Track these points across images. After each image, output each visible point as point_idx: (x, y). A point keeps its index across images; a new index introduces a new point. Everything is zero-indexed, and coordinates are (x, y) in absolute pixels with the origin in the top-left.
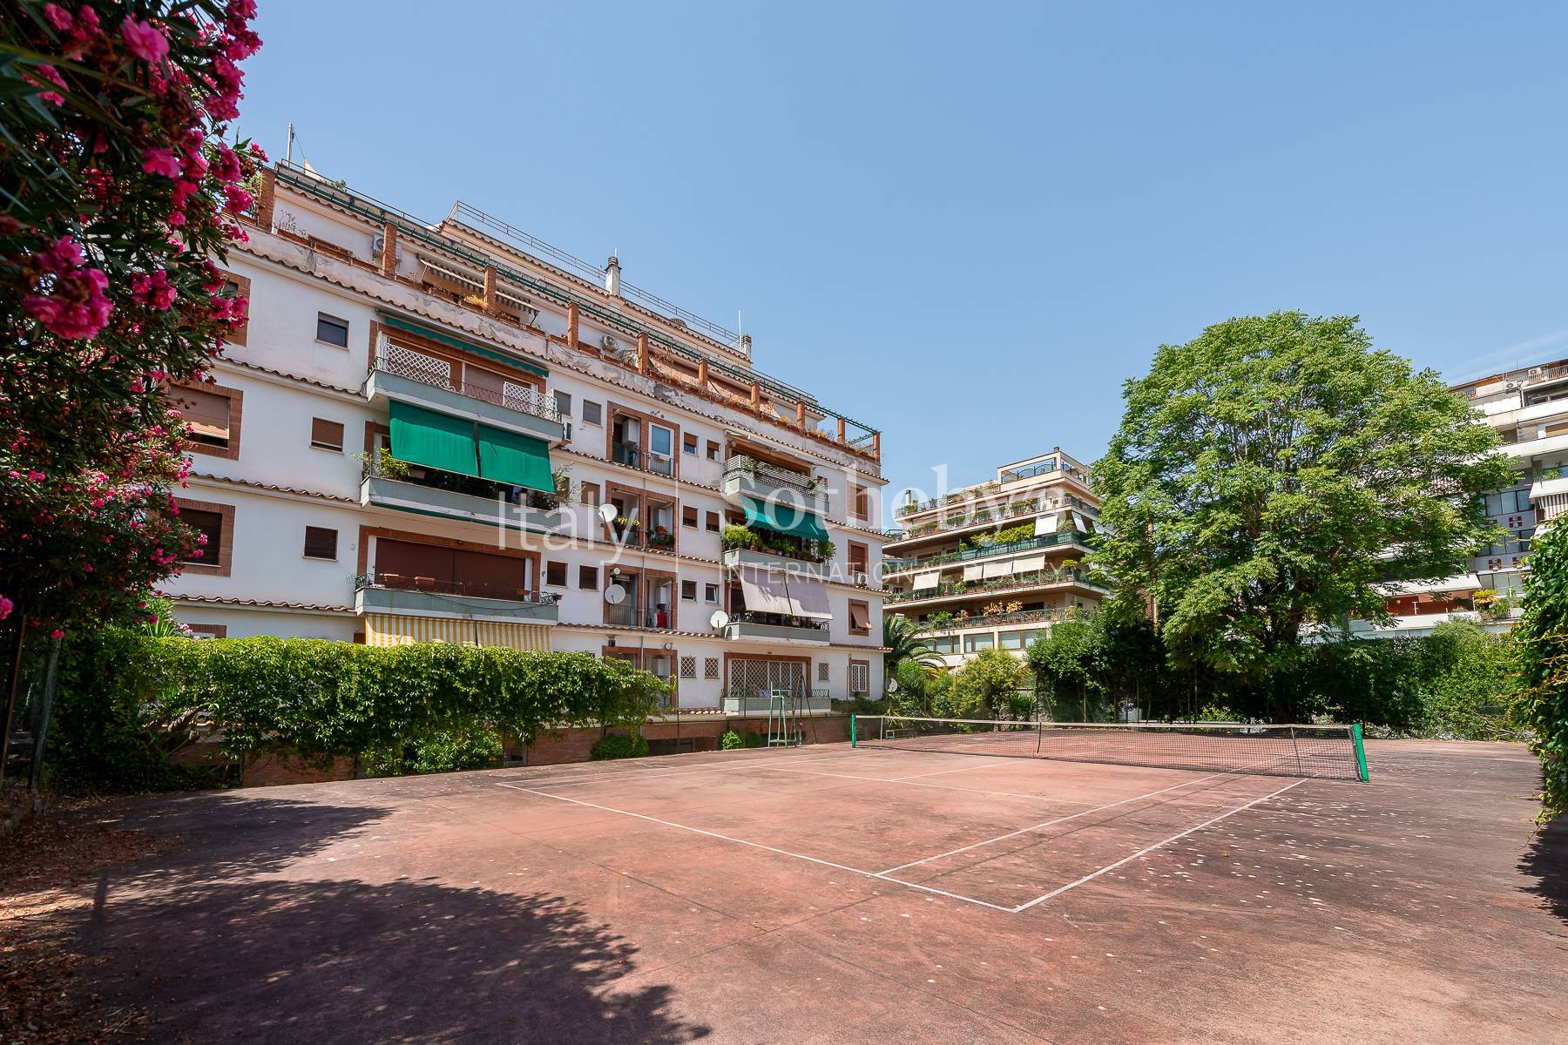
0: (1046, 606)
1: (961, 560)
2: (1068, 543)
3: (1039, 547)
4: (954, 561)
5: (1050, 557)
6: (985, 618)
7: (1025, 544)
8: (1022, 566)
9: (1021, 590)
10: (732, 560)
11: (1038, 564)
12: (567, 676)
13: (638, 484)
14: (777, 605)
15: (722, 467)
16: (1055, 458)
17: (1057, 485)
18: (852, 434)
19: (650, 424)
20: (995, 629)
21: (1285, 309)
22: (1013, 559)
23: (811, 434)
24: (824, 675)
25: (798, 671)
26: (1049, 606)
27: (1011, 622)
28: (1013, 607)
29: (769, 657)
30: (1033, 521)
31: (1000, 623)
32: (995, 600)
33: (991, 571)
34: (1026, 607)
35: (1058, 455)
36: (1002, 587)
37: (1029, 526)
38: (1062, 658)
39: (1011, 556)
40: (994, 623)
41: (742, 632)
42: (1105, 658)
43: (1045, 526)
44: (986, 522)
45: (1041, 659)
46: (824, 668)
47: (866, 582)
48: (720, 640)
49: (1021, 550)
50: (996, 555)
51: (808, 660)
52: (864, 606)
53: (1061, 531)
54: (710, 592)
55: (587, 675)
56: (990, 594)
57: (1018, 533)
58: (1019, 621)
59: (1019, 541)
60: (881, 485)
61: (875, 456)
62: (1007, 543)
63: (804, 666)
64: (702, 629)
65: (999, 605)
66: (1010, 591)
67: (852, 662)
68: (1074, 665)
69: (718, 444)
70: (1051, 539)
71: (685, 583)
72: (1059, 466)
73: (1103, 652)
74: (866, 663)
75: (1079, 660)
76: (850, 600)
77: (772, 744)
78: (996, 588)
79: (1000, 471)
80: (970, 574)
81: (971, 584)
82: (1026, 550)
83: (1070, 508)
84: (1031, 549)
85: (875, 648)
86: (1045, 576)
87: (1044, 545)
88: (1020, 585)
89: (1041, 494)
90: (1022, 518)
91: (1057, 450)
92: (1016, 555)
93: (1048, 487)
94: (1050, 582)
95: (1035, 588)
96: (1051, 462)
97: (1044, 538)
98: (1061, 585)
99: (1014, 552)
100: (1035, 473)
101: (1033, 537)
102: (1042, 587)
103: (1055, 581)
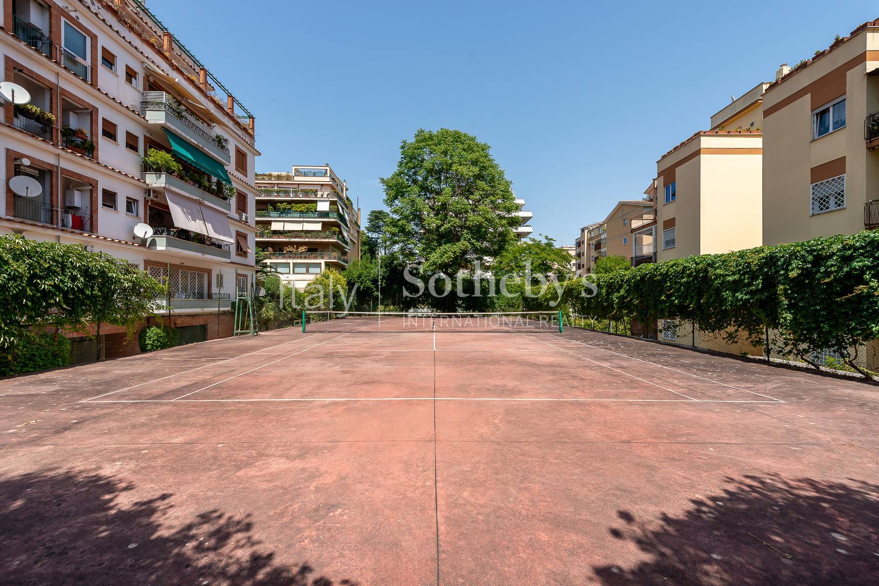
0: (319, 250)
1: (270, 217)
2: (335, 218)
3: (319, 217)
4: (264, 216)
5: (325, 224)
6: (284, 254)
7: (311, 215)
8: (308, 227)
9: (307, 240)
10: (155, 181)
11: (318, 227)
12: (63, 270)
13: (52, 78)
14: (196, 226)
15: (140, 96)
16: (326, 170)
17: (327, 185)
18: (238, 112)
19: (63, 19)
20: (291, 261)
21: (452, 129)
22: (303, 222)
23: (211, 98)
24: (220, 284)
25: (201, 278)
26: (321, 251)
27: (301, 257)
28: (302, 249)
29: (182, 266)
30: (316, 202)
31: (294, 258)
32: (292, 244)
33: (289, 227)
34: (310, 250)
35: (328, 168)
36: (296, 237)
37: (314, 205)
38: (363, 280)
39: (302, 219)
40: (290, 257)
41: (169, 244)
42: (384, 281)
43: (323, 206)
44: (286, 196)
45: (351, 280)
46: (220, 278)
47: (248, 221)
48: (142, 249)
49: (308, 217)
50: (293, 217)
51: (209, 272)
52: (245, 237)
53: (331, 211)
54: (131, 204)
55: (87, 270)
56: (288, 240)
57: (307, 208)
58: (305, 258)
59: (307, 212)
60: (255, 155)
61: (252, 133)
62: (300, 211)
63: (206, 276)
64: (124, 237)
65: (293, 247)
66: (301, 240)
67: (238, 275)
68: (369, 284)
69: (135, 73)
70: (325, 214)
71: (105, 192)
72: (328, 175)
73: (383, 278)
74: (246, 276)
75: (371, 281)
76: (237, 231)
77: (237, 334)
78: (292, 237)
79: (294, 168)
80: (275, 226)
81: (275, 232)
82: (311, 218)
83: (336, 199)
84: (314, 218)
85: (250, 266)
86: (322, 234)
87: (321, 217)
88: (306, 237)
89: (318, 188)
90: (309, 199)
91: (327, 165)
92: (305, 219)
93: (322, 185)
94: (324, 238)
95: (316, 240)
96: (324, 171)
97: (322, 213)
98: (330, 240)
99: (304, 218)
100: (315, 175)
101: (316, 211)
102: (320, 240)
103: (326, 238)
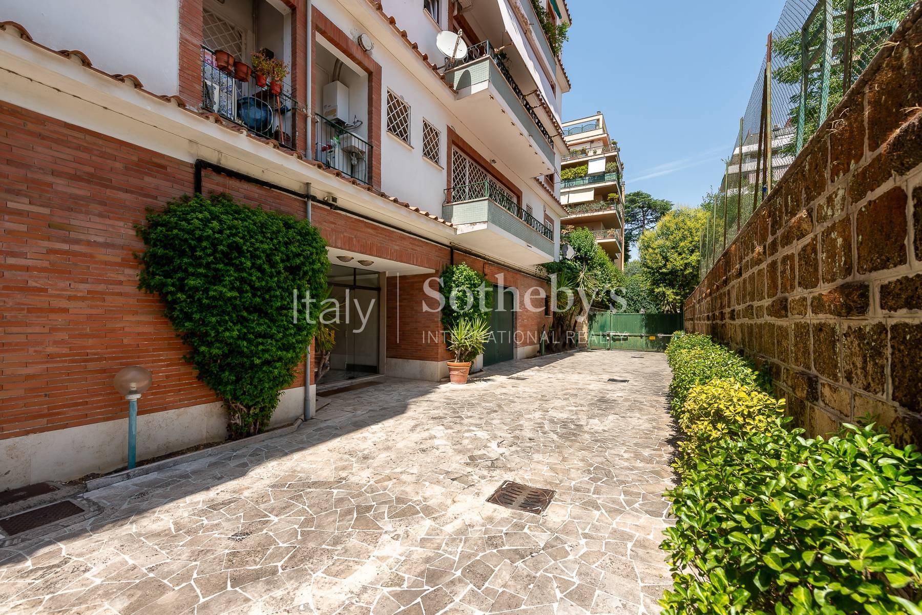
2: (613, 181)
3: (590, 183)
5: (598, 191)
7: (580, 182)
8: (575, 199)
9: (574, 216)
11: (589, 196)
16: (598, 120)
17: (599, 139)
22: (569, 192)
30: (586, 163)
35: (600, 117)
37: (584, 167)
39: (568, 190)
43: (597, 167)
49: (576, 186)
53: (608, 171)
57: (574, 173)
59: (574, 179)
62: (565, 179)
70: (600, 177)
72: (601, 126)
82: (580, 185)
83: (614, 154)
84: (584, 185)
86: (594, 206)
87: (594, 182)
88: (573, 213)
89: (588, 146)
90: (577, 161)
91: (599, 113)
92: (572, 189)
93: (592, 142)
94: (596, 211)
95: (586, 215)
96: (594, 122)
97: (594, 177)
98: (606, 212)
99: (570, 187)
100: (582, 130)
101: (586, 175)
102: (592, 214)
103: (601, 209)
